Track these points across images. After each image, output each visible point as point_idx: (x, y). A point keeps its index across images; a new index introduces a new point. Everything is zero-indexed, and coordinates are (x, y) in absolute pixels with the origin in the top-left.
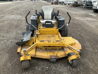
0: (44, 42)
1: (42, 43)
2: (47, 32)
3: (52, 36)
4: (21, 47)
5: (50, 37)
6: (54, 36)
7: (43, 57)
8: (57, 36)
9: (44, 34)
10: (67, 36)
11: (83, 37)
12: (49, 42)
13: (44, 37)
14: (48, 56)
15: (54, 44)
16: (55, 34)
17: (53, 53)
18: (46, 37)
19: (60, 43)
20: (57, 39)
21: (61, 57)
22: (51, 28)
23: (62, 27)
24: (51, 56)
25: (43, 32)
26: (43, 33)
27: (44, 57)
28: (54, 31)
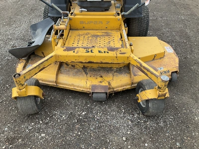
0: (76, 52)
1: (71, 53)
2: (91, 22)
3: (103, 36)
4: (25, 61)
5: (97, 36)
6: (108, 35)
7: (75, 88)
8: (116, 35)
9: (84, 29)
10: (145, 35)
11: (188, 38)
12: (90, 50)
13: (82, 38)
14: (88, 85)
15: (101, 57)
17: (100, 79)
18: (86, 36)
19: (119, 55)
20: (116, 42)
21: (120, 89)
22: (102, 11)
23: (132, 9)
24: (94, 87)
25: (82, 22)
26: (81, 26)
27: (78, 87)
28: (108, 22)
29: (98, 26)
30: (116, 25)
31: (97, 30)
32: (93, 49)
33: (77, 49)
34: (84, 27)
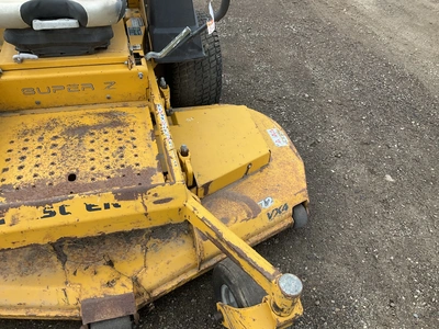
0: (8, 221)
2: (57, 88)
3: (100, 126)
5: (81, 131)
6: (115, 122)
7: (32, 312)
8: (138, 118)
9: (38, 106)
12: (56, 208)
14: (72, 301)
16: (125, 102)
18: (49, 136)
19: (152, 208)
20: (141, 149)
22: (88, 54)
23: (177, 40)
24: (90, 305)
25: (28, 90)
26: (30, 100)
27: (41, 308)
28: (112, 84)
29: (81, 95)
30: (136, 88)
31: (79, 105)
33: (12, 211)
34: (38, 103)
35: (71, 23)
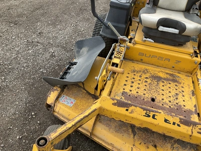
0: (130, 110)
1: (122, 110)
2: (154, 56)
3: (167, 80)
5: (159, 79)
6: (174, 80)
7: (114, 149)
13: (137, 77)
16: (179, 71)
18: (144, 76)
19: (196, 134)
26: (139, 57)
28: (179, 62)
29: (162, 62)
30: (189, 67)
31: (158, 66)
32: (156, 114)
33: (133, 107)
34: (142, 60)
35: (176, 31)
